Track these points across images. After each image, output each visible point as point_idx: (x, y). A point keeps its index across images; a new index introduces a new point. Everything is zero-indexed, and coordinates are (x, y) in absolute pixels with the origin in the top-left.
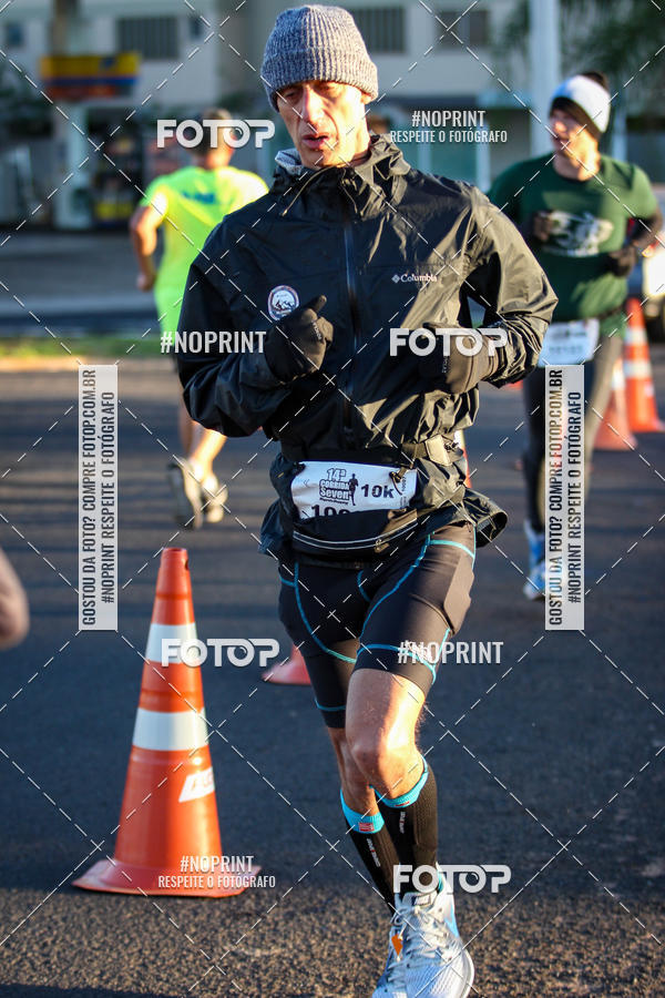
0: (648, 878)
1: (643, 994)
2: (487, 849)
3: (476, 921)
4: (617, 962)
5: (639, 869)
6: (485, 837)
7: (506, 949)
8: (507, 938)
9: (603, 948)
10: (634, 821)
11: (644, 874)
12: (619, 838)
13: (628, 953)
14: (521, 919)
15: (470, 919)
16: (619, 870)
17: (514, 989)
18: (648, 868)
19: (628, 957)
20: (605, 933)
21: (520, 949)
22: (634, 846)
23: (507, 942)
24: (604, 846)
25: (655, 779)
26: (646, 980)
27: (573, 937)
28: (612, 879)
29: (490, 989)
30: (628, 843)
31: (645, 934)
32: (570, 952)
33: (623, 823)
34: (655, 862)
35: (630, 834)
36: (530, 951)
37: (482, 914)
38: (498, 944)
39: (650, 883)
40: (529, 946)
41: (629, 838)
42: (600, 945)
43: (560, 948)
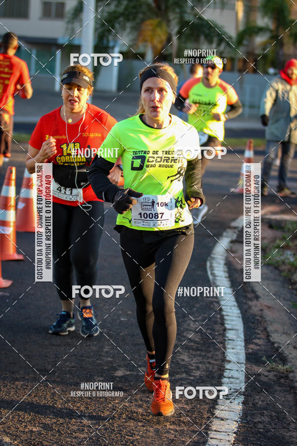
0: (117, 377)
1: (114, 426)
2: (49, 360)
3: (43, 391)
4: (103, 412)
5: (113, 372)
6: (48, 355)
7: (56, 403)
8: (57, 399)
9: (97, 406)
10: (112, 351)
11: (115, 374)
12: (105, 359)
13: (108, 408)
14: (62, 391)
15: (41, 390)
16: (105, 372)
17: (59, 421)
18: (117, 372)
19: (108, 410)
20: (98, 399)
21: (62, 404)
22: (111, 362)
23: (56, 400)
24: (99, 362)
25: (121, 334)
26: (115, 420)
27: (85, 400)
28: (102, 376)
29: (48, 421)
30: (108, 361)
31: (115, 400)
32: (83, 406)
33: (107, 352)
34: (120, 370)
35: (110, 357)
36: (66, 405)
37: (46, 388)
38: (52, 401)
39: (118, 378)
40: (66, 403)
41: (109, 359)
42: (96, 404)
43: (79, 405)
